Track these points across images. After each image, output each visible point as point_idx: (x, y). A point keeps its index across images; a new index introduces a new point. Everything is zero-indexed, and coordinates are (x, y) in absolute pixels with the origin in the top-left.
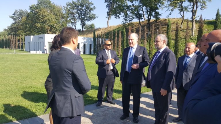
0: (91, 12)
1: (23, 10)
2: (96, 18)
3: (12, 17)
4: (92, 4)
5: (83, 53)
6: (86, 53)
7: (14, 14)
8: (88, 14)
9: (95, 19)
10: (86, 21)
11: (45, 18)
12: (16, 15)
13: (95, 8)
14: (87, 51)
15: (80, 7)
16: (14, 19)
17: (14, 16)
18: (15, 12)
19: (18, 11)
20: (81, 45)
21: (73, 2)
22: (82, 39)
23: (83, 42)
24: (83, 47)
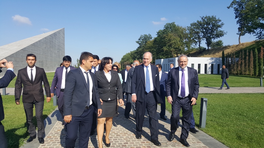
0: (218, 30)
1: (147, 35)
2: (225, 35)
3: (137, 42)
4: (220, 21)
5: (210, 73)
6: (214, 73)
8: (215, 32)
9: (223, 36)
10: (212, 39)
11: (171, 42)
12: (141, 40)
13: (223, 25)
14: (215, 70)
16: (140, 44)
17: (139, 40)
18: (140, 38)
19: (143, 36)
20: (209, 66)
21: (198, 22)
22: (210, 59)
23: (211, 63)
24: (211, 67)
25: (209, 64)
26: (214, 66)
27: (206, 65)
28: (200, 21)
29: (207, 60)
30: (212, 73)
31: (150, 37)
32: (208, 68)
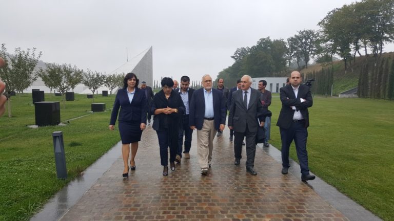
1: (245, 48)
3: (233, 57)
7: (236, 53)
15: (304, 40)
16: (236, 59)
19: (240, 50)
28: (297, 35)
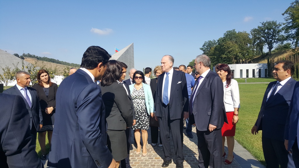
3: (201, 49)
4: (280, 25)
5: (258, 77)
6: (262, 77)
8: (276, 36)
10: (275, 44)
11: (229, 50)
12: (205, 47)
14: (263, 74)
16: (204, 51)
17: (203, 47)
18: (204, 44)
20: (257, 71)
21: (259, 27)
22: (257, 65)
23: (259, 68)
24: (258, 72)
25: (257, 69)
26: (261, 71)
27: (254, 70)
28: (260, 26)
29: (255, 66)
30: (260, 76)
31: (215, 43)
32: (256, 73)
